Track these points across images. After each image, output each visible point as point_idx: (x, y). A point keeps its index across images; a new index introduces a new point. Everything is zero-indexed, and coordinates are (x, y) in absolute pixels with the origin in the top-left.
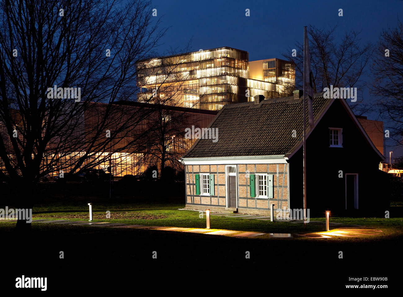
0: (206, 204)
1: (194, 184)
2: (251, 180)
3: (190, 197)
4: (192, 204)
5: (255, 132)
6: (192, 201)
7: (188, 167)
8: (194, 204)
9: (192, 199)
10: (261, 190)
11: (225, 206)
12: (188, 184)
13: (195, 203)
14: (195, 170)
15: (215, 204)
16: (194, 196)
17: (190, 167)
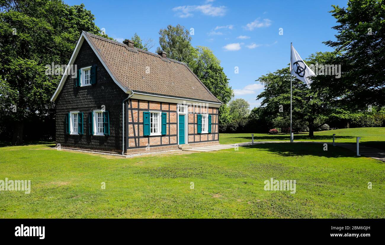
0: (156, 144)
1: (138, 123)
3: (133, 140)
4: (136, 147)
6: (136, 144)
7: (131, 101)
8: (139, 147)
9: (137, 141)
11: (177, 144)
12: (130, 123)
13: (141, 145)
14: (142, 107)
15: (165, 144)
17: (134, 102)
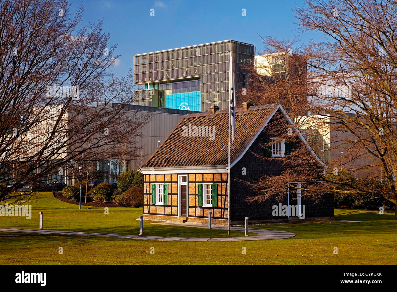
0: (161, 213)
1: (151, 194)
2: (199, 190)
3: (147, 207)
4: (148, 213)
5: (207, 141)
6: (148, 211)
7: (145, 176)
8: (150, 214)
9: (149, 209)
10: (208, 199)
11: (177, 215)
12: (145, 194)
13: (151, 212)
14: (152, 180)
15: (168, 214)
16: (150, 205)
17: (147, 177)
